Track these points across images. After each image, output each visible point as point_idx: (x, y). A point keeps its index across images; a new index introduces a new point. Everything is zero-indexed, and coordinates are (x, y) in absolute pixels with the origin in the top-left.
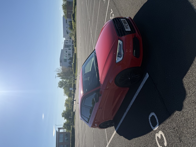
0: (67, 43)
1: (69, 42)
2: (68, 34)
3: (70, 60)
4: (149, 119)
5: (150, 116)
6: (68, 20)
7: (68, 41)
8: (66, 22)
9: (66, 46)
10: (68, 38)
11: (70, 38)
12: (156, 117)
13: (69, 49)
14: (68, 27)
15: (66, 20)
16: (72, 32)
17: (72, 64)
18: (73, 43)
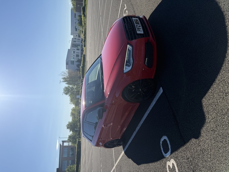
0: (75, 41)
1: (78, 41)
2: (77, 31)
3: (78, 62)
4: (161, 143)
5: (162, 140)
6: (77, 14)
7: (77, 39)
8: (75, 16)
9: (74, 45)
10: (77, 36)
11: (79, 36)
12: (168, 142)
13: (78, 49)
14: (77, 22)
15: (75, 14)
16: (81, 29)
17: (81, 67)
18: (82, 42)
